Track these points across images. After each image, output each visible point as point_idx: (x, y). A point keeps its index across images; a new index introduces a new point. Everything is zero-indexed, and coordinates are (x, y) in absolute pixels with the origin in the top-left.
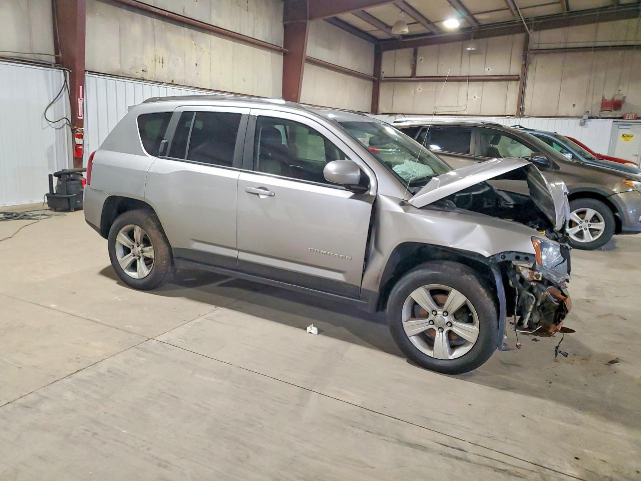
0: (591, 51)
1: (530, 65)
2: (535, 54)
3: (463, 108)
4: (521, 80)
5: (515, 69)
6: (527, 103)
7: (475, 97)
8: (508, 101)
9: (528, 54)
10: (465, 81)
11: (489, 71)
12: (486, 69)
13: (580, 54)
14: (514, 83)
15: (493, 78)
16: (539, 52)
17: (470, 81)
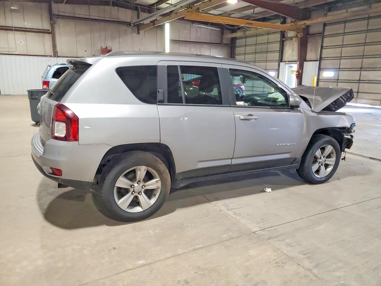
0: (89, 20)
1: (56, 25)
2: (57, 18)
3: (14, 50)
4: (51, 33)
5: (46, 26)
6: (58, 48)
7: (21, 42)
8: (46, 46)
9: (53, 17)
10: (12, 30)
11: (27, 24)
12: (26, 24)
13: (83, 21)
14: (47, 35)
15: (33, 30)
16: (59, 16)
17: (16, 30)
